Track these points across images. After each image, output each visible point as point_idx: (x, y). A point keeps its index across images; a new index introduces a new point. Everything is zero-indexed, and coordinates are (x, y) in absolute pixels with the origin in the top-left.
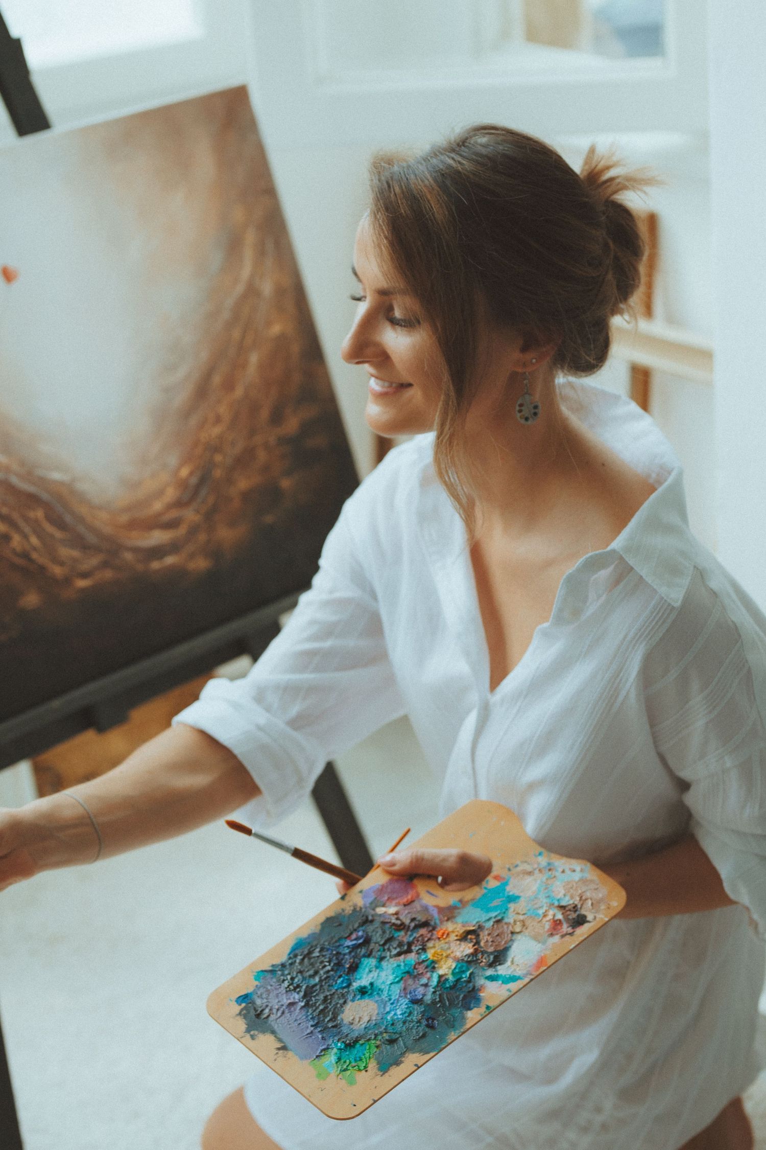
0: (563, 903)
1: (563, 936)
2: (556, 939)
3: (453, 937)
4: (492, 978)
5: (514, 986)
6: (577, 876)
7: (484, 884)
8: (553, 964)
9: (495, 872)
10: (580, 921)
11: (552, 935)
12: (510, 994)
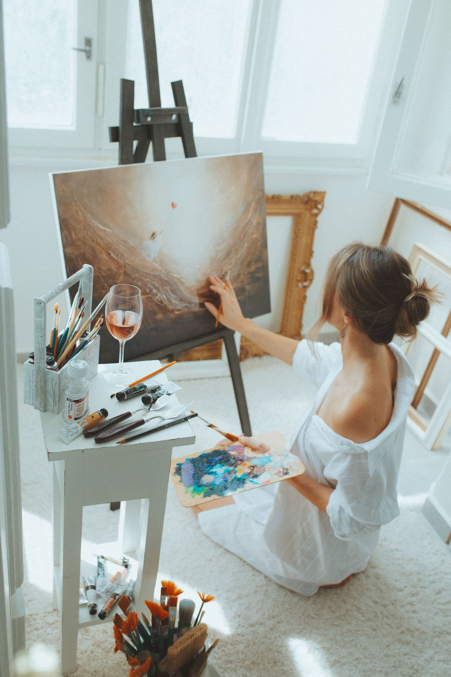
0: (284, 467)
1: (279, 476)
2: (277, 476)
3: (247, 466)
4: (251, 481)
5: (256, 486)
6: (293, 460)
7: (265, 454)
8: (272, 483)
9: (270, 452)
10: (286, 474)
11: (276, 475)
12: (254, 488)
